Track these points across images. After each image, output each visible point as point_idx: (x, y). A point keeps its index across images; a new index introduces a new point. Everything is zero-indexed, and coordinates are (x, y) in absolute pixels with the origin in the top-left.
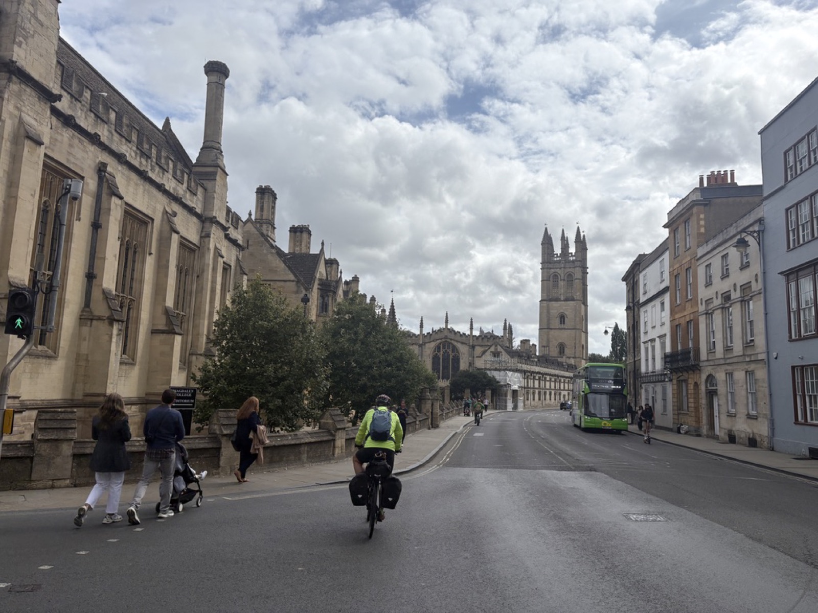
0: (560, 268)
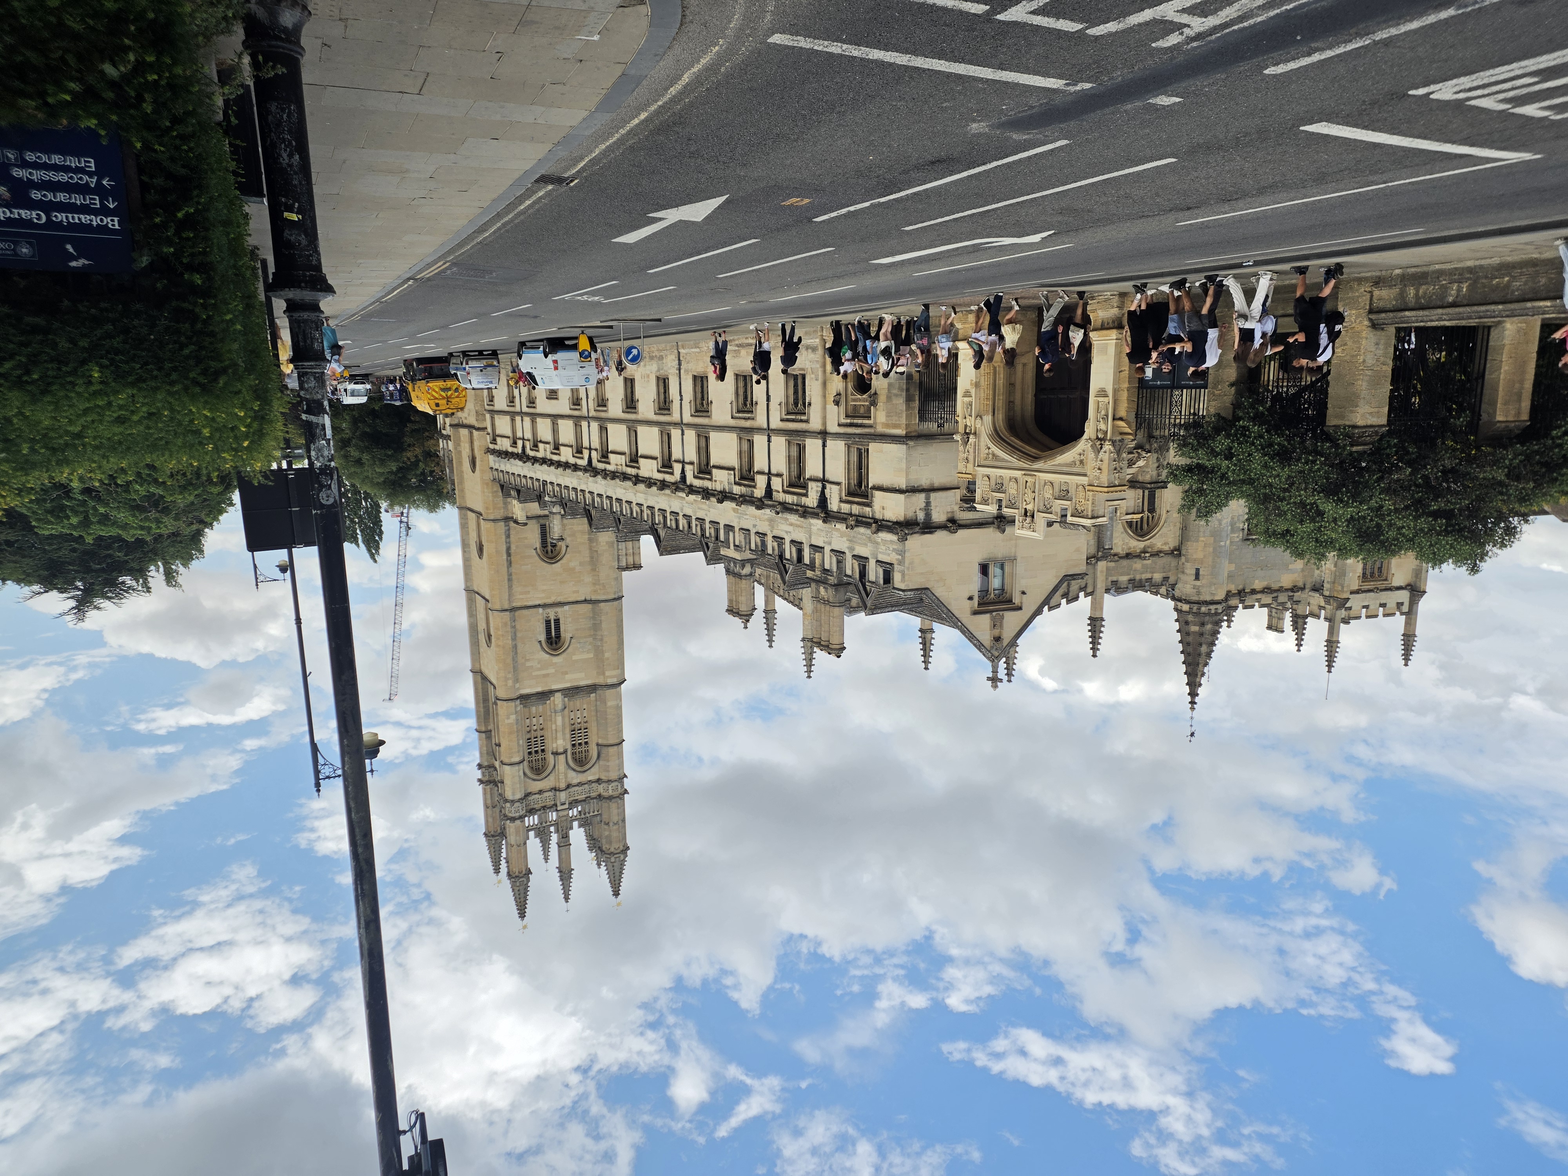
0: (569, 786)
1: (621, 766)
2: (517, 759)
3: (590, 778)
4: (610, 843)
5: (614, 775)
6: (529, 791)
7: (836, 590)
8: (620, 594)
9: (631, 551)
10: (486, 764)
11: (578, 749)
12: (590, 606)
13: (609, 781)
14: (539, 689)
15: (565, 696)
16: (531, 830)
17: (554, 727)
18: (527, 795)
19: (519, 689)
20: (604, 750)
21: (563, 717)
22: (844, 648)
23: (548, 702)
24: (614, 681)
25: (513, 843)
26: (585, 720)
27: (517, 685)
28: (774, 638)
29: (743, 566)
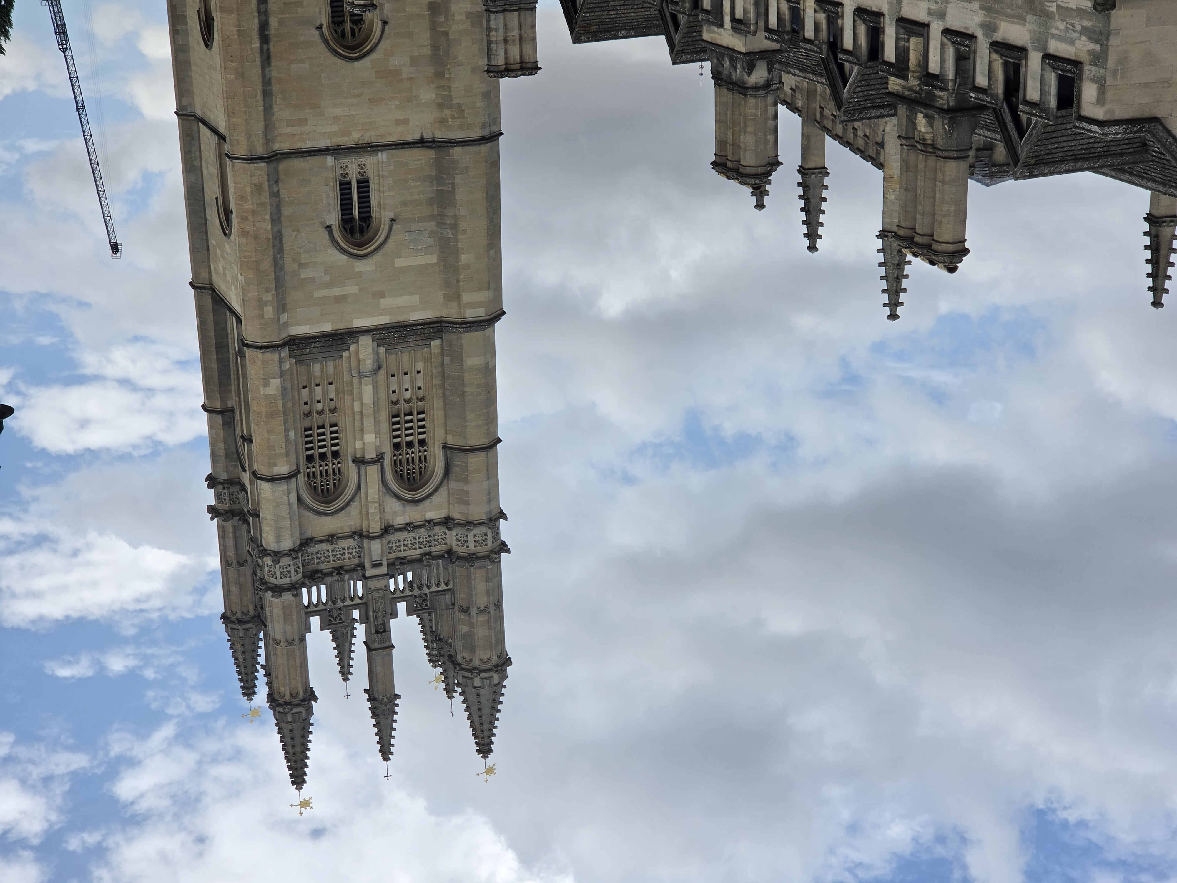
0: (387, 530)
1: (493, 493)
2: (283, 469)
3: (431, 515)
4: (472, 649)
5: (478, 513)
6: (309, 534)
7: (952, 122)
8: (495, 129)
9: (516, 33)
10: (224, 476)
11: (405, 455)
12: (431, 154)
13: (469, 524)
14: (327, 327)
15: (379, 342)
16: (314, 613)
17: (357, 408)
18: (306, 542)
19: (286, 325)
20: (458, 460)
21: (375, 387)
22: (966, 251)
23: (345, 354)
24: (480, 313)
25: (279, 636)
26: (421, 393)
27: (284, 318)
28: (821, 231)
29: (750, 68)
